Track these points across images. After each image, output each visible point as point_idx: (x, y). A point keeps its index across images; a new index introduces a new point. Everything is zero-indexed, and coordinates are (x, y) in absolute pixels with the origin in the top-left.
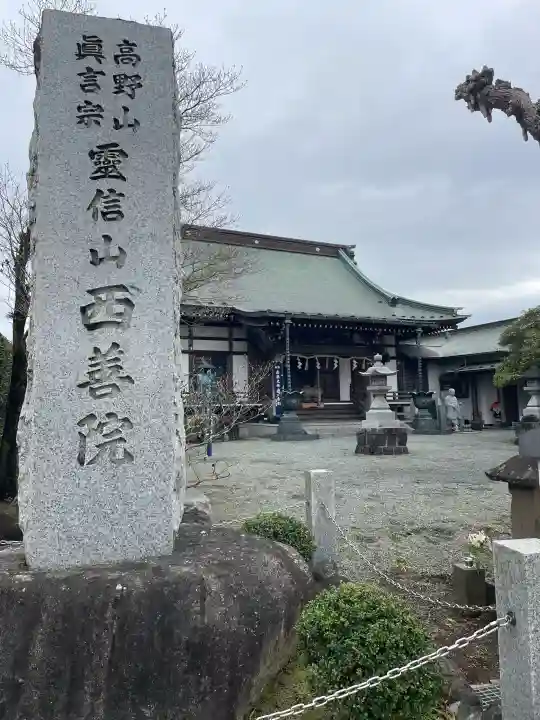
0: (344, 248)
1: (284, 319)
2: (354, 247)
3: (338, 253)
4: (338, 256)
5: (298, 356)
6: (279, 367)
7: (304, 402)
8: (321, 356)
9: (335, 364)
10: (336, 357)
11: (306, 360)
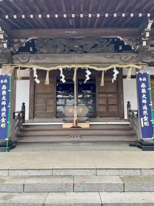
5: (35, 68)
6: (6, 81)
7: (65, 121)
8: (68, 67)
9: (87, 76)
10: (87, 66)
11: (45, 72)
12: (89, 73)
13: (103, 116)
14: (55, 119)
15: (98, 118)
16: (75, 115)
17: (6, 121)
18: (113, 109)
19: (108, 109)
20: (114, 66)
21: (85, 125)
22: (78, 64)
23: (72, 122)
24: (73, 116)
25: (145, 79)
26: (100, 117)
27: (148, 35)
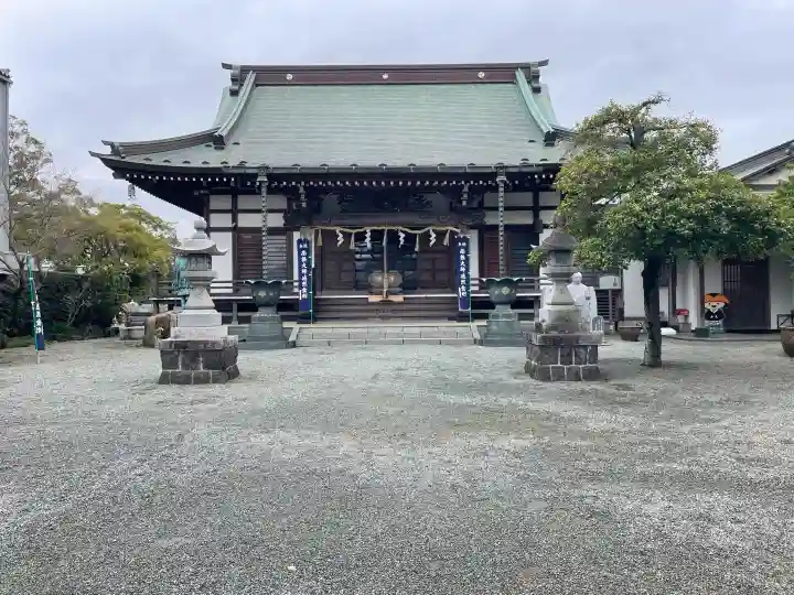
0: (526, 67)
1: (256, 175)
2: (544, 63)
3: (514, 76)
4: (513, 80)
5: (338, 230)
6: (305, 246)
7: (371, 293)
8: (376, 228)
9: (401, 239)
10: (401, 228)
11: (351, 234)
12: (402, 235)
13: (426, 287)
14: (354, 291)
15: (418, 290)
16: (386, 285)
17: (308, 291)
18: (442, 277)
19: (434, 277)
20: (431, 229)
21: (399, 298)
22: (389, 224)
23: (381, 293)
24: (383, 287)
25: (464, 244)
26: (423, 288)
27: (465, 196)
